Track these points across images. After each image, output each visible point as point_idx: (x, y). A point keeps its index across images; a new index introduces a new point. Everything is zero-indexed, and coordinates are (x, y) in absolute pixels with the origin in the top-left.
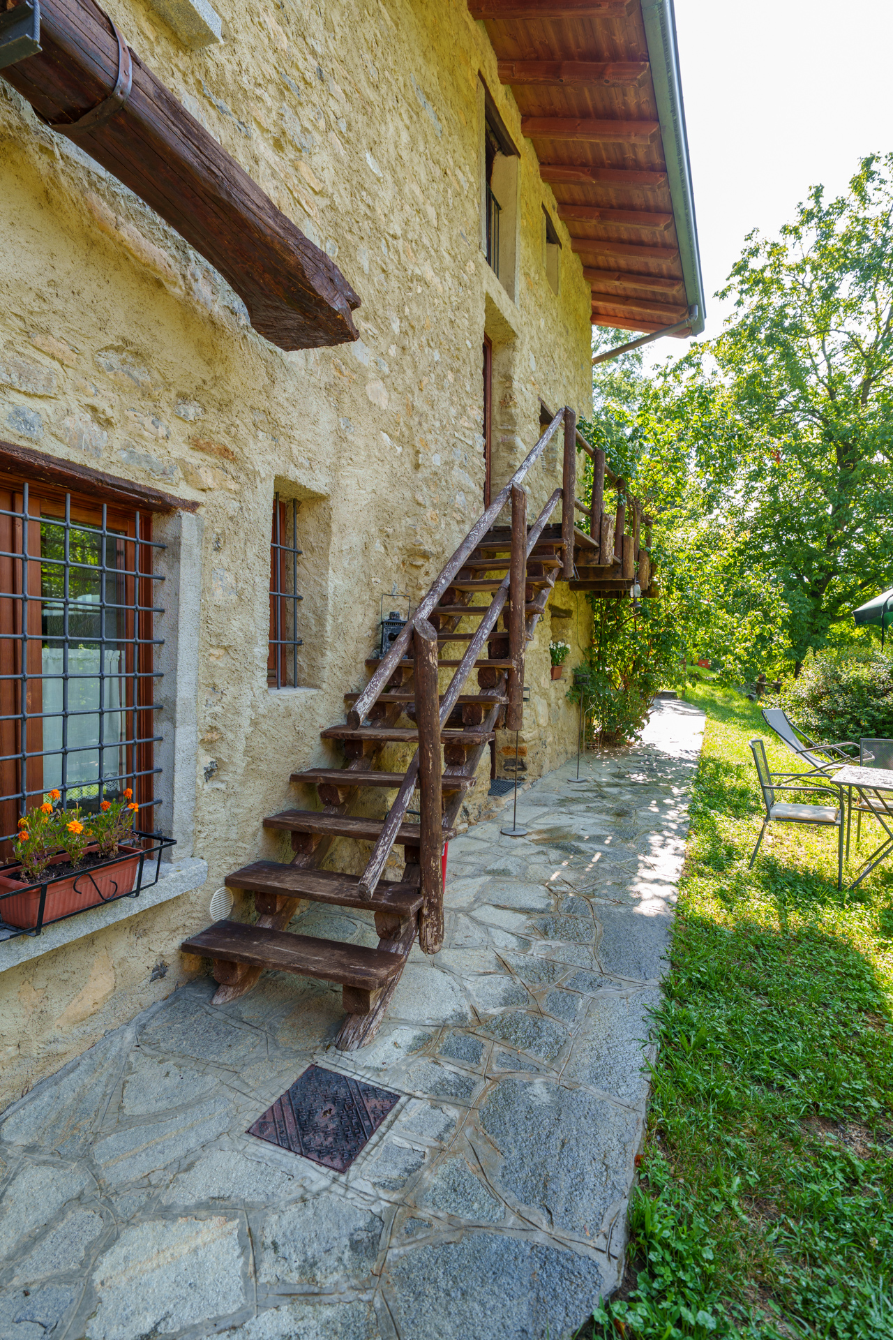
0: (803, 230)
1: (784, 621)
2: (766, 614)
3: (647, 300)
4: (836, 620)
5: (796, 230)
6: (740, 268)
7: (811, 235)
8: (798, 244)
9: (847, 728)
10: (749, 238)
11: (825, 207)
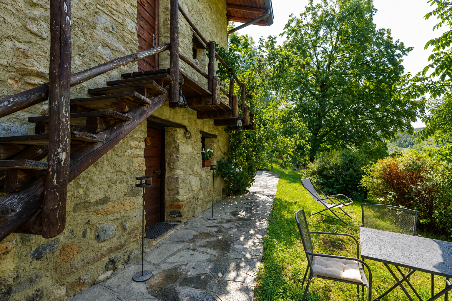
0: (307, 14)
1: (309, 138)
2: (301, 135)
3: (249, 7)
4: (322, 143)
5: (305, 14)
6: (288, 26)
7: (310, 16)
8: (306, 19)
9: (334, 184)
10: (290, 16)
11: (314, 6)
